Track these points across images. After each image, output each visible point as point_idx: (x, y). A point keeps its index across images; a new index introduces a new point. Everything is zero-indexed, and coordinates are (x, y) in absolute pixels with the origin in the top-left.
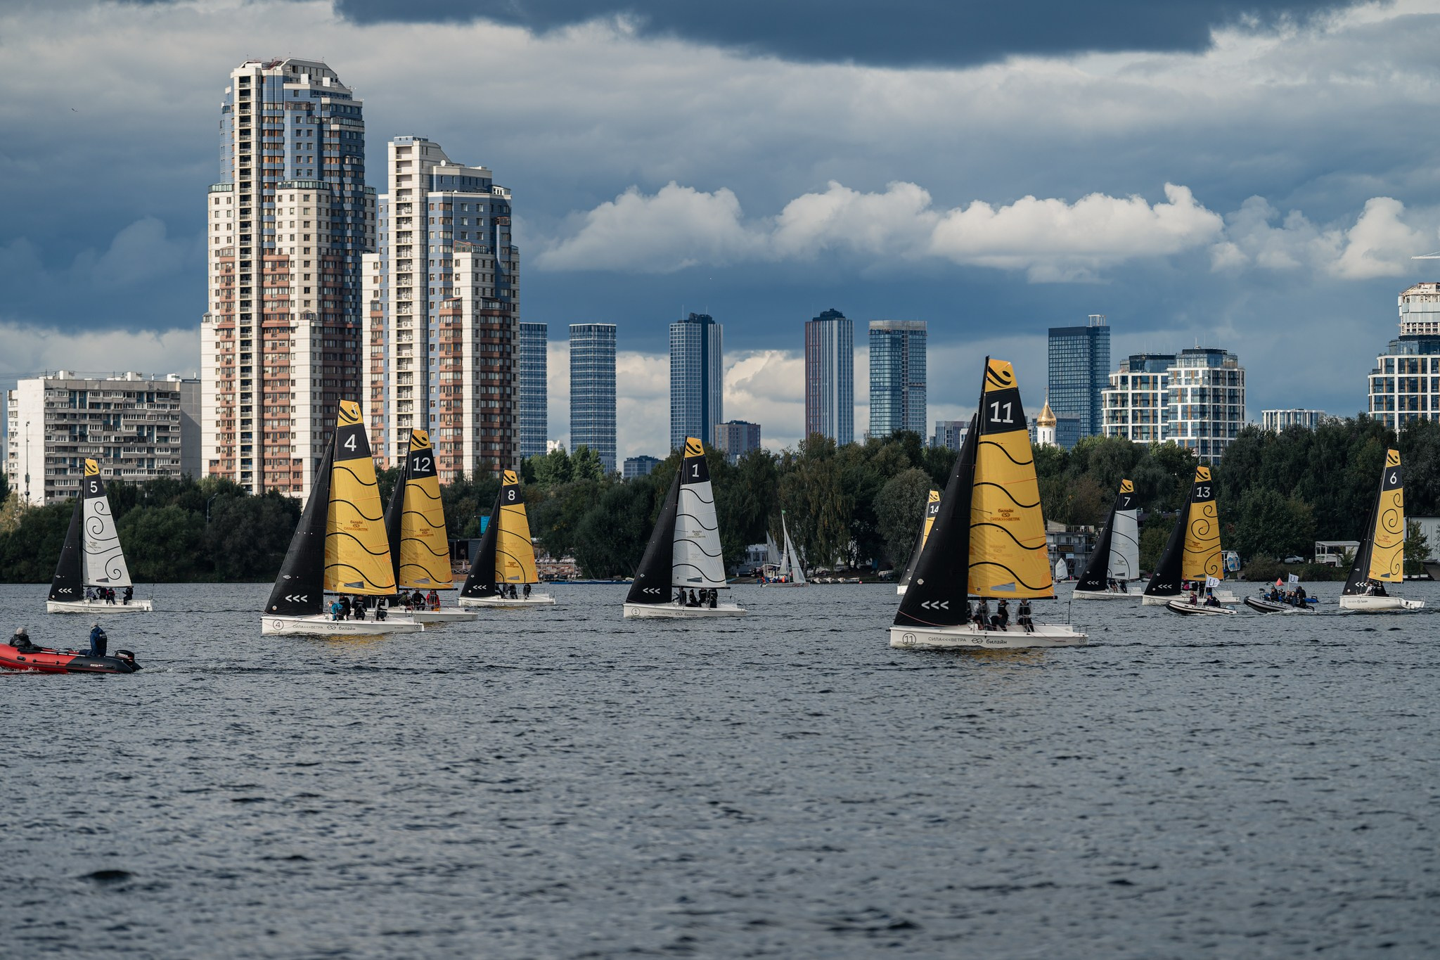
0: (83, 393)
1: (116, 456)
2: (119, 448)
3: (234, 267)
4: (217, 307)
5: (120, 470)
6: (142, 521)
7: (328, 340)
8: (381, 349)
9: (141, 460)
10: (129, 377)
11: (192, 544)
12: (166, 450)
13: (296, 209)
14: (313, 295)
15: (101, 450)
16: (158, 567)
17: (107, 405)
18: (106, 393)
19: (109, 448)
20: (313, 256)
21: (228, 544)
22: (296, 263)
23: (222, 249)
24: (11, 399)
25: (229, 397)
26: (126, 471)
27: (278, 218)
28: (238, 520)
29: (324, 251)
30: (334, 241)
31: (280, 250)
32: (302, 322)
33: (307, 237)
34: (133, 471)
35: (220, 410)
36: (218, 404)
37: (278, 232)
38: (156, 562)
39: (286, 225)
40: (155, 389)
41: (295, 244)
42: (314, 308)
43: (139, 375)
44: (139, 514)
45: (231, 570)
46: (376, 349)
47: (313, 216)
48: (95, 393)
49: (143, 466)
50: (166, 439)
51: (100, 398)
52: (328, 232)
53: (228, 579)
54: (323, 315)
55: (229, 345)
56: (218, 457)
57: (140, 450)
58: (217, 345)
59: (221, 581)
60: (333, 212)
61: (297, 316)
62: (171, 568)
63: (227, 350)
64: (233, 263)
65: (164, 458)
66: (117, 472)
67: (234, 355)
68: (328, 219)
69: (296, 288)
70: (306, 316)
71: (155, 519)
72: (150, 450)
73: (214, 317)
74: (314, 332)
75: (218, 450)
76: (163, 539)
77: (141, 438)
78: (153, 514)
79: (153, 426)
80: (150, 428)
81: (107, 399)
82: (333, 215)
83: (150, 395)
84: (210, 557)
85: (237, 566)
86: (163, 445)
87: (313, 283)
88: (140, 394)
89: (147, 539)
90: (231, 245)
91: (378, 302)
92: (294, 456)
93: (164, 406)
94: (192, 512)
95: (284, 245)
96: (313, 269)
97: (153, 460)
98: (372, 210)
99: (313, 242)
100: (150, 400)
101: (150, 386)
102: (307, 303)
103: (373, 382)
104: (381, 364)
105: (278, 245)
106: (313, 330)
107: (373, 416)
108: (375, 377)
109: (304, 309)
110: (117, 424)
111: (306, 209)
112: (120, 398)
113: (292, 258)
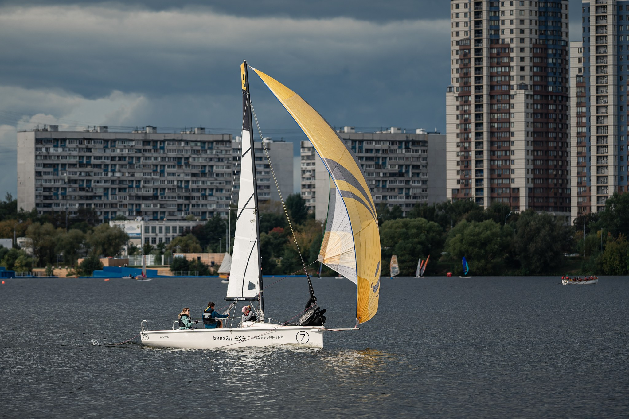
0: (361, 142)
1: (384, 187)
2: (386, 181)
3: (470, 52)
4: (457, 81)
5: (386, 196)
6: (467, 231)
7: (537, 104)
8: (584, 110)
9: (401, 189)
10: (392, 130)
11: (504, 247)
12: (418, 182)
13: (514, 11)
14: (527, 72)
15: (374, 182)
16: (480, 264)
17: (377, 151)
18: (377, 142)
19: (379, 181)
20: (527, 44)
21: (532, 247)
22: (515, 50)
23: (461, 40)
24: (303, 147)
25: (466, 145)
26: (391, 197)
27: (502, 18)
28: (538, 230)
29: (534, 41)
30: (541, 34)
31: (503, 40)
32: (518, 91)
33: (522, 31)
34: (395, 197)
35: (460, 154)
36: (458, 149)
37: (502, 27)
38: (479, 261)
39: (507, 23)
40: (411, 139)
41: (513, 36)
42: (527, 81)
43: (399, 129)
44: (465, 227)
45: (533, 267)
46: (580, 110)
47: (526, 16)
48: (370, 142)
49: (402, 193)
50: (418, 174)
51: (374, 146)
52: (537, 27)
53: (531, 273)
54: (534, 86)
55: (466, 108)
56: (458, 187)
57: (401, 182)
58: (458, 108)
59: (526, 275)
60: (540, 13)
61: (515, 87)
62: (489, 265)
63: (465, 111)
64: (469, 50)
65: (417, 188)
66: (384, 197)
67: (470, 114)
68: (537, 18)
69: (515, 68)
70: (522, 87)
71: (477, 230)
72: (407, 182)
73: (455, 88)
74: (527, 98)
75: (458, 182)
76: (484, 244)
77: (401, 174)
78: (475, 226)
79: (409, 165)
80: (407, 166)
81: (378, 146)
82: (540, 15)
83: (407, 142)
84: (517, 258)
85: (538, 264)
86: (416, 178)
87: (527, 63)
88: (400, 142)
89: (472, 244)
90: (468, 37)
91: (581, 76)
92: (513, 186)
93: (417, 151)
94: (503, 224)
95: (506, 36)
96: (527, 54)
97: (409, 189)
98: (566, 12)
99: (527, 34)
100: (407, 147)
101: (407, 137)
102: (522, 77)
103: (578, 133)
104: (584, 120)
105: (502, 37)
106: (527, 96)
107: (578, 157)
108: (580, 130)
109: (520, 82)
110: (384, 164)
111: (521, 11)
112: (386, 146)
113: (512, 46)
